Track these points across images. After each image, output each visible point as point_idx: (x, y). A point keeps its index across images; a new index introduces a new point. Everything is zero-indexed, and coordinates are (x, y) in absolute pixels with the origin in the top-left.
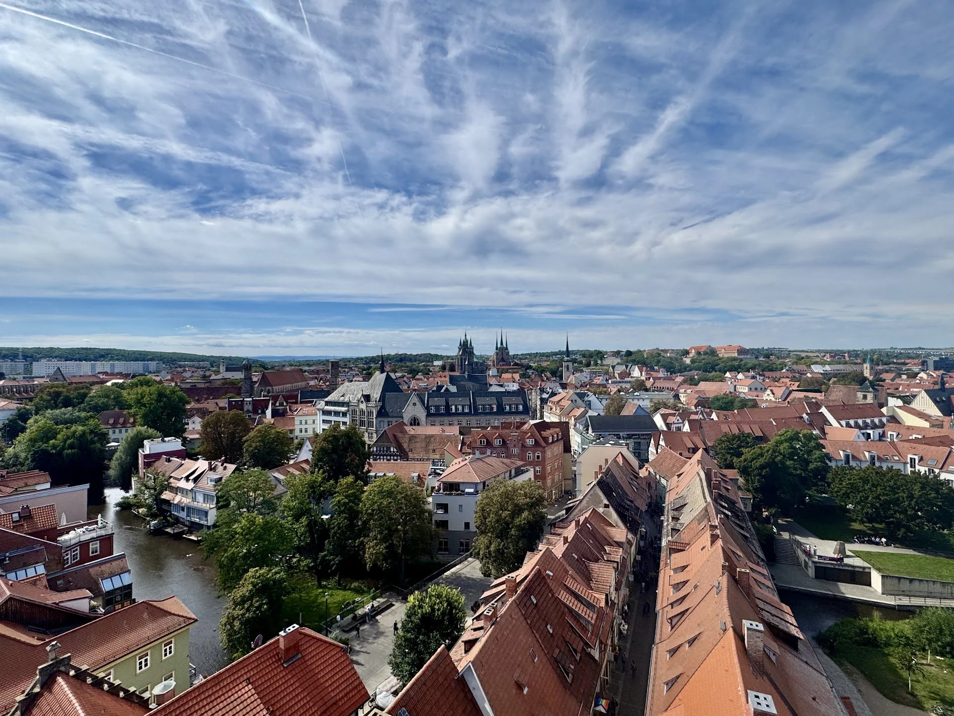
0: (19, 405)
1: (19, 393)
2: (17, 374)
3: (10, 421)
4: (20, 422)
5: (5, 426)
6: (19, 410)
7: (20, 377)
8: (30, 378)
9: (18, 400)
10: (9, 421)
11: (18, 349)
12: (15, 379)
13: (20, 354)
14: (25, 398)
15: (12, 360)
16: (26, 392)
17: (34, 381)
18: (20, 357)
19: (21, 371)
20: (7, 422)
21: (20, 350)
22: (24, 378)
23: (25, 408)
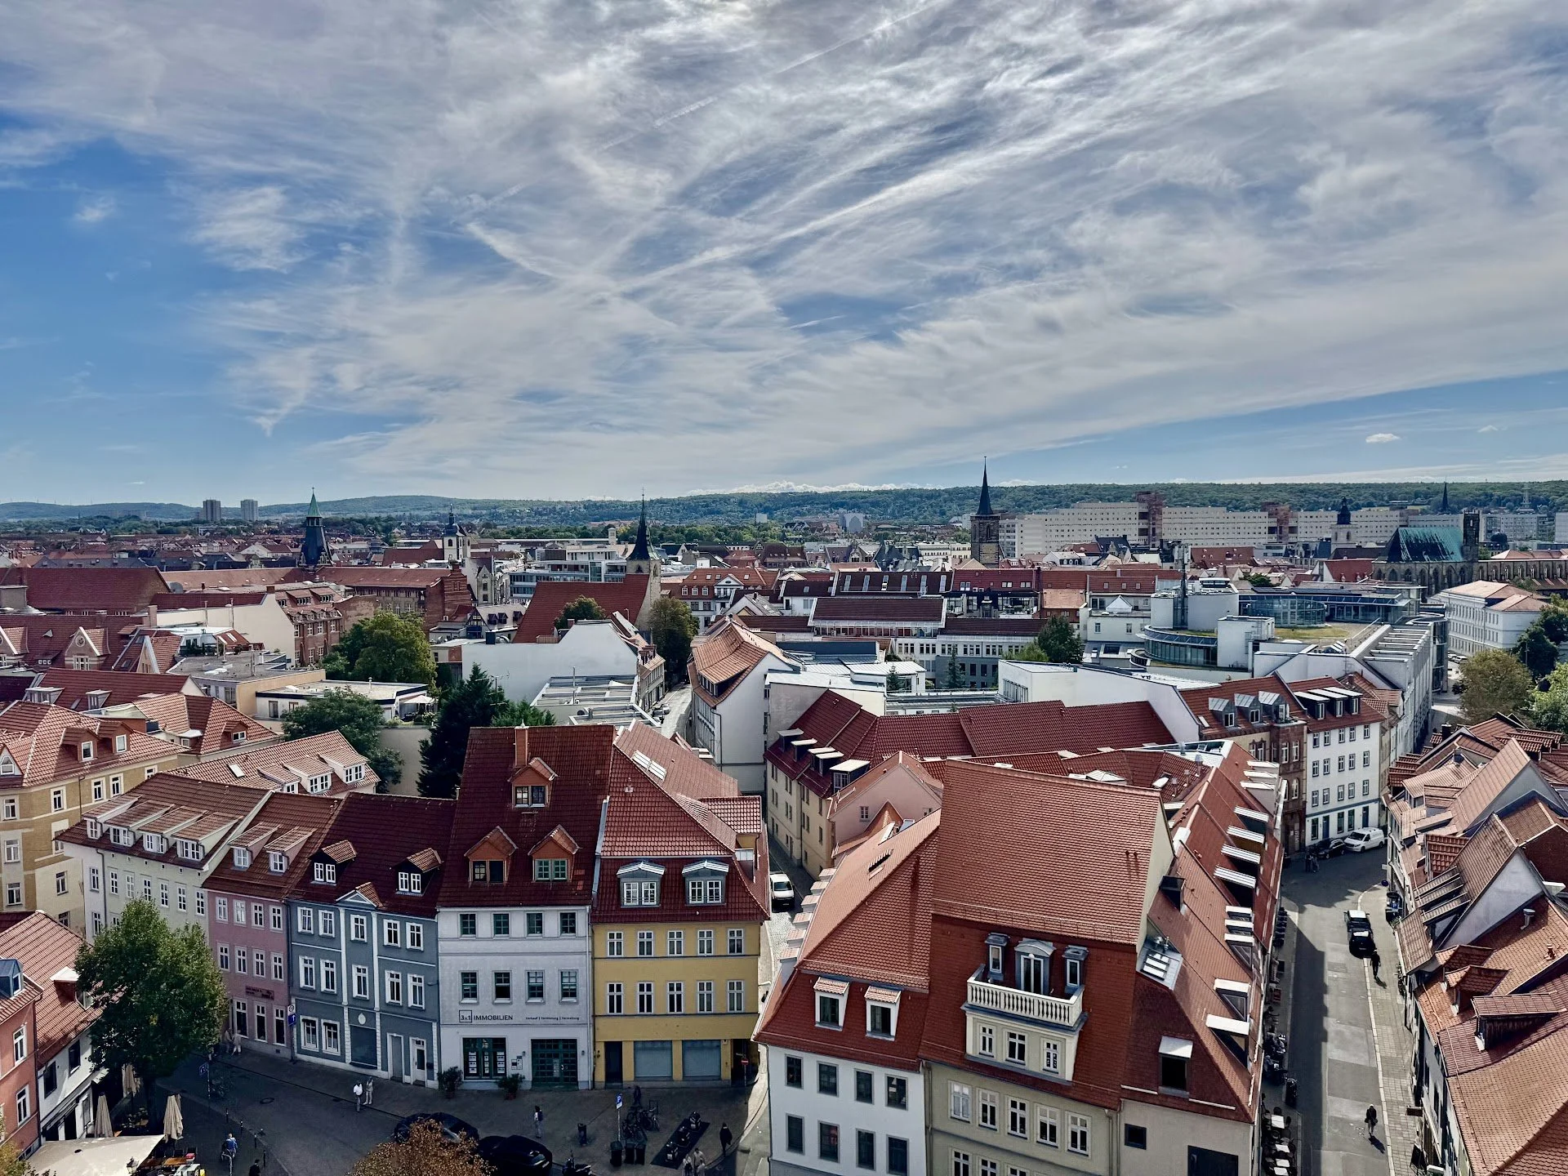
0: (1545, 604)
1: (1541, 579)
2: (1527, 539)
3: (1533, 635)
4: (1548, 640)
5: (1523, 645)
6: (1546, 615)
7: (1533, 545)
8: (1551, 546)
9: (1540, 591)
10: (1530, 636)
11: (1522, 485)
12: (1525, 549)
13: (1526, 495)
14: (1554, 591)
15: (1511, 509)
16: (1553, 577)
17: (1562, 554)
18: (1526, 502)
19: (1532, 532)
20: (1526, 636)
21: (1526, 488)
22: (1540, 547)
23: (1555, 612)
